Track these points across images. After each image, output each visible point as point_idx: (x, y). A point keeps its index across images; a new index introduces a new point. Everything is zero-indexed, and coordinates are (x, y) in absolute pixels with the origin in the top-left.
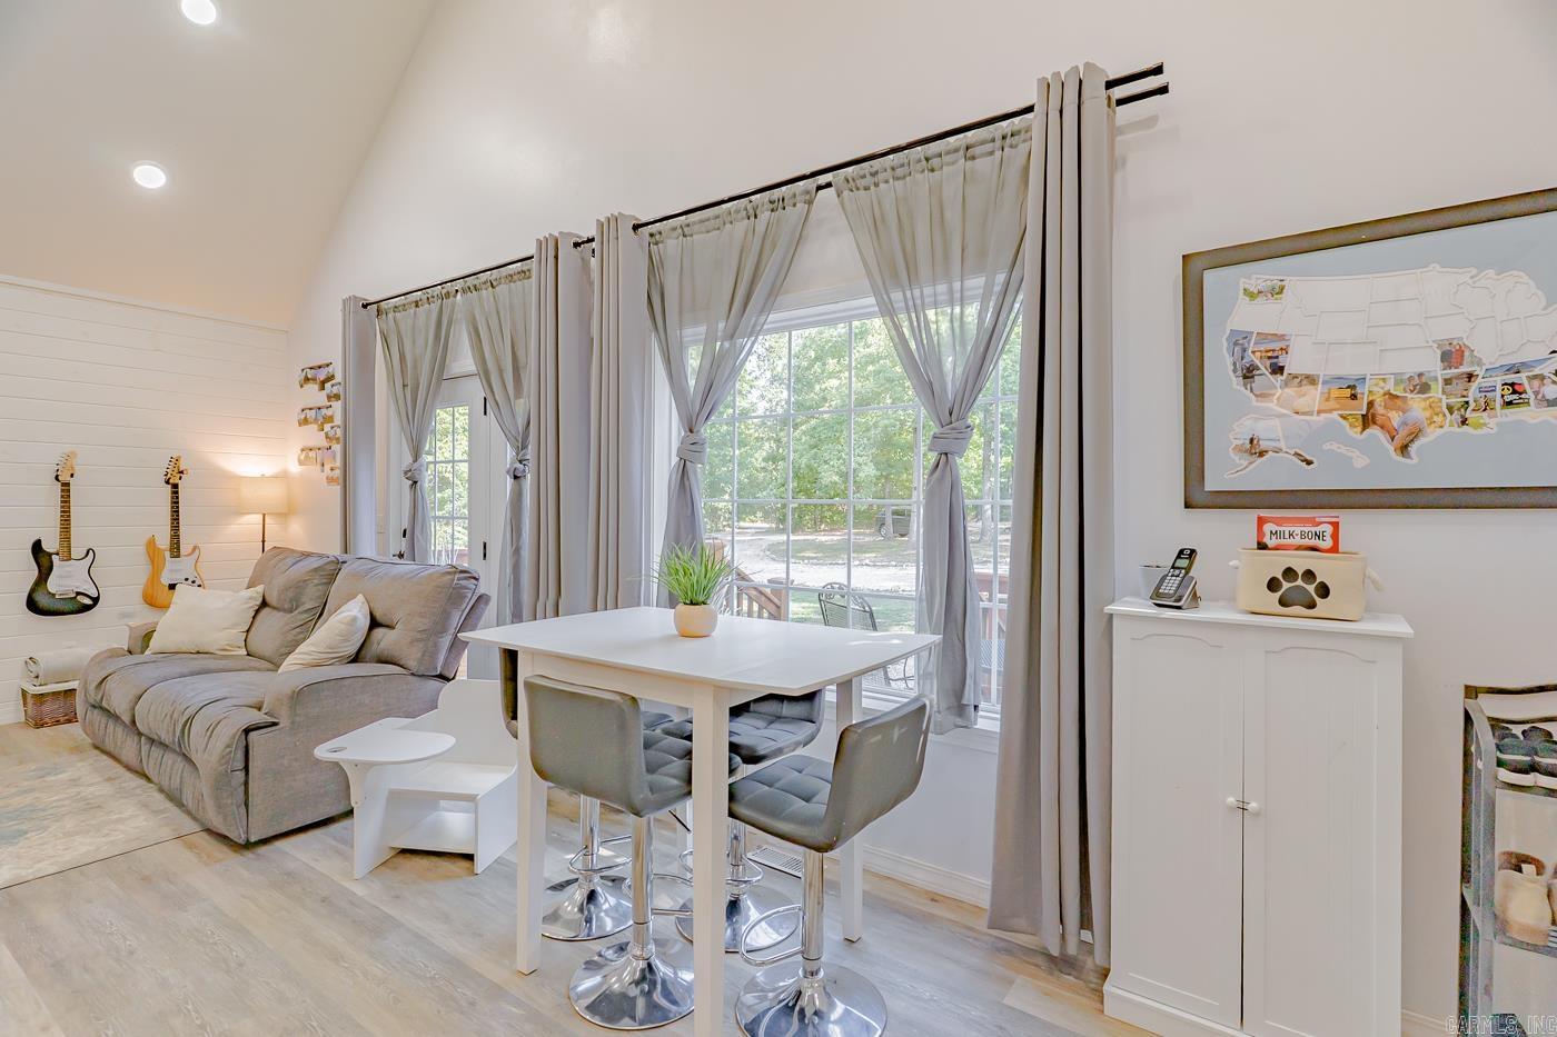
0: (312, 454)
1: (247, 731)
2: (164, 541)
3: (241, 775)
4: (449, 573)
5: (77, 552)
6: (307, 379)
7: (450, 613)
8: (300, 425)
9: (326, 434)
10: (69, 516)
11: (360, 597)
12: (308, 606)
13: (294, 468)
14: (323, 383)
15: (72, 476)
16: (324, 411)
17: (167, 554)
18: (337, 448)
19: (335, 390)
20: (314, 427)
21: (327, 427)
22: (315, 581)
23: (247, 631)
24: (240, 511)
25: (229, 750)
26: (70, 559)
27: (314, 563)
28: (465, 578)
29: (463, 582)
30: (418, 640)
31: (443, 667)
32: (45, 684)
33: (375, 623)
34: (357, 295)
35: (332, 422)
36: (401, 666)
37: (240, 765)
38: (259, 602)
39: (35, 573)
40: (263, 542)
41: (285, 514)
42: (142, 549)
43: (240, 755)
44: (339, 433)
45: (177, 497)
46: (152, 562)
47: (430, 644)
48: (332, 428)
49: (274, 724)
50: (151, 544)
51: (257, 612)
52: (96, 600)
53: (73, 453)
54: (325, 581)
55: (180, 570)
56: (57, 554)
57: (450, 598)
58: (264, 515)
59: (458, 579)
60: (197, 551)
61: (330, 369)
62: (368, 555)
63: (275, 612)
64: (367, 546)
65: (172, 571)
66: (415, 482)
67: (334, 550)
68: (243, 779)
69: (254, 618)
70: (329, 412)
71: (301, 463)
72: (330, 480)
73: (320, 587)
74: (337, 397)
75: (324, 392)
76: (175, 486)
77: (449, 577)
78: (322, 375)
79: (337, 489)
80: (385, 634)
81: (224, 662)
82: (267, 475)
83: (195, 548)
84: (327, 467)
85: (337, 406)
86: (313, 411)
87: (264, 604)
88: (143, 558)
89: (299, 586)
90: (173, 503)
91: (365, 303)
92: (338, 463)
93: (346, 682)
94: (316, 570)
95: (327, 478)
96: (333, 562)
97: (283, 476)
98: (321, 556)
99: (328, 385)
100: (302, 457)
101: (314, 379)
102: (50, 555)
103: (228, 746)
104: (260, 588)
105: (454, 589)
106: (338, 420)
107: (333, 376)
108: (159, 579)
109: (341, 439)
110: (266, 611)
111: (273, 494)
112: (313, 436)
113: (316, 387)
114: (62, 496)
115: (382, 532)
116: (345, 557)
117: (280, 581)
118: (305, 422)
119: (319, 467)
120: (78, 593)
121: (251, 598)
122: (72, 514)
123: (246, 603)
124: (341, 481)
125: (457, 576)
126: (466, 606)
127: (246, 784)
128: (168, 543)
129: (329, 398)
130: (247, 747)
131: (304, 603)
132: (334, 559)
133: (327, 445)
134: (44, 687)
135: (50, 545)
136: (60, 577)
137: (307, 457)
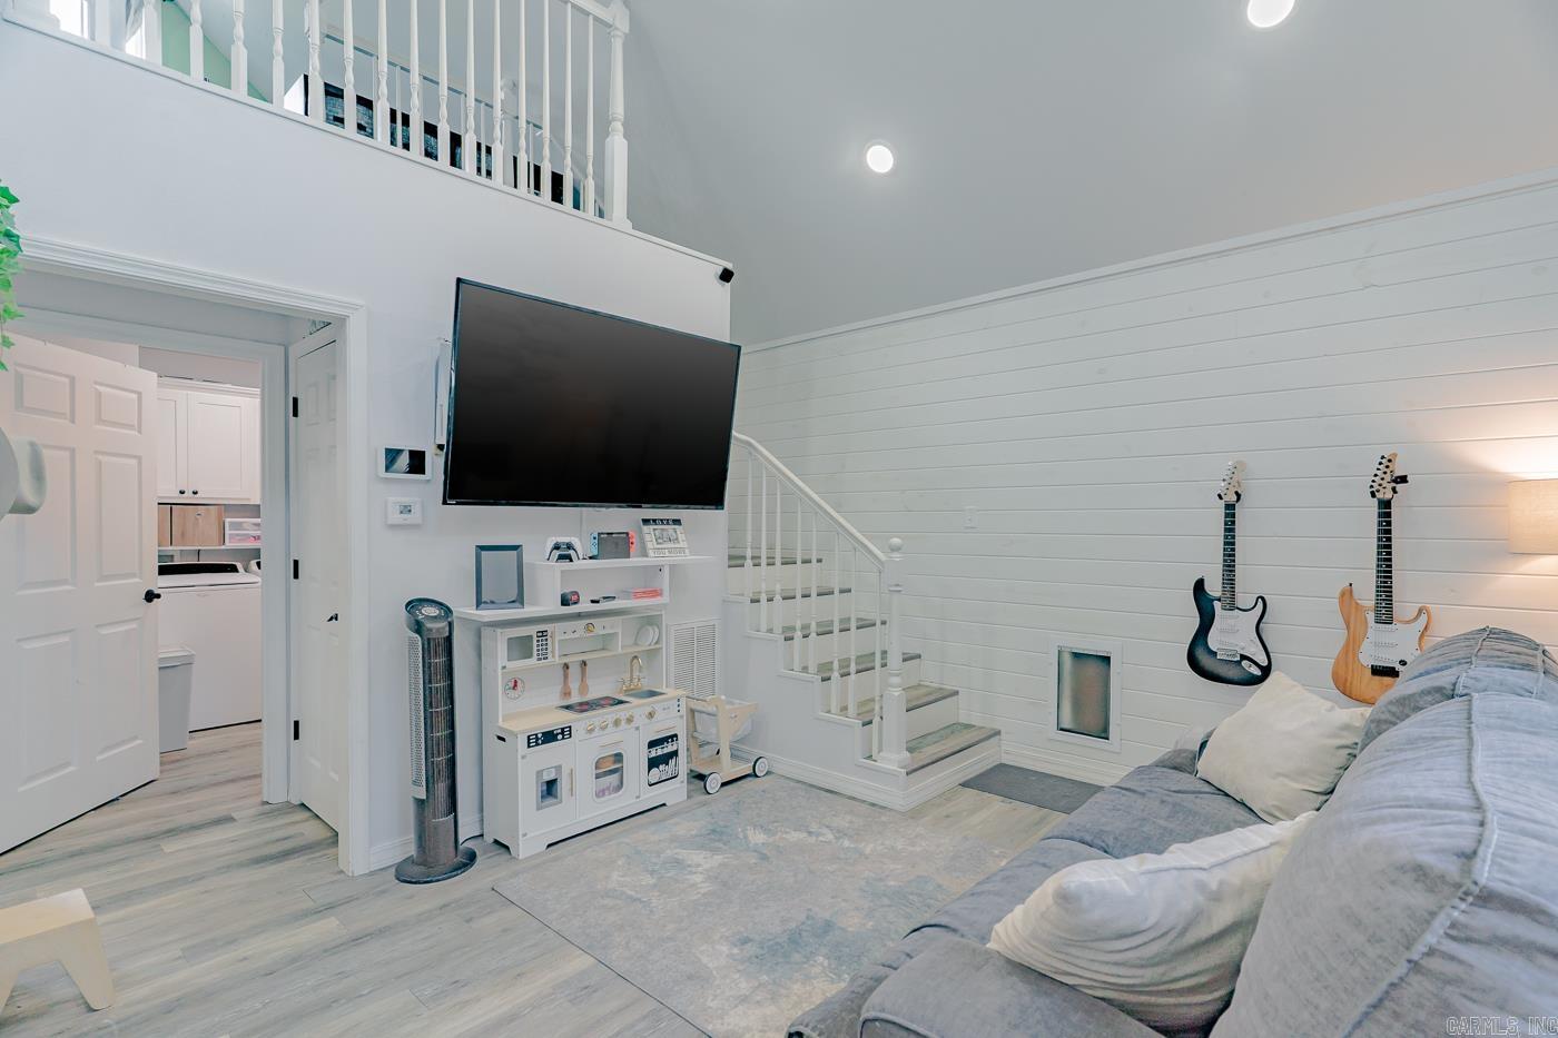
2: (1367, 594)
5: (1245, 599)
10: (1233, 550)
15: (1237, 496)
17: (1371, 616)
26: (1234, 608)
39: (1195, 622)
42: (1332, 603)
45: (1389, 524)
46: (1348, 627)
50: (1347, 594)
52: (1266, 671)
55: (1391, 646)
56: (1219, 600)
60: (1424, 618)
65: (1376, 644)
76: (1385, 505)
83: (1420, 611)
88: (1334, 617)
102: (1212, 599)
108: (1355, 655)
114: (1226, 524)
120: (1243, 657)
128: (1373, 597)
135: (1214, 588)
136: (1222, 631)
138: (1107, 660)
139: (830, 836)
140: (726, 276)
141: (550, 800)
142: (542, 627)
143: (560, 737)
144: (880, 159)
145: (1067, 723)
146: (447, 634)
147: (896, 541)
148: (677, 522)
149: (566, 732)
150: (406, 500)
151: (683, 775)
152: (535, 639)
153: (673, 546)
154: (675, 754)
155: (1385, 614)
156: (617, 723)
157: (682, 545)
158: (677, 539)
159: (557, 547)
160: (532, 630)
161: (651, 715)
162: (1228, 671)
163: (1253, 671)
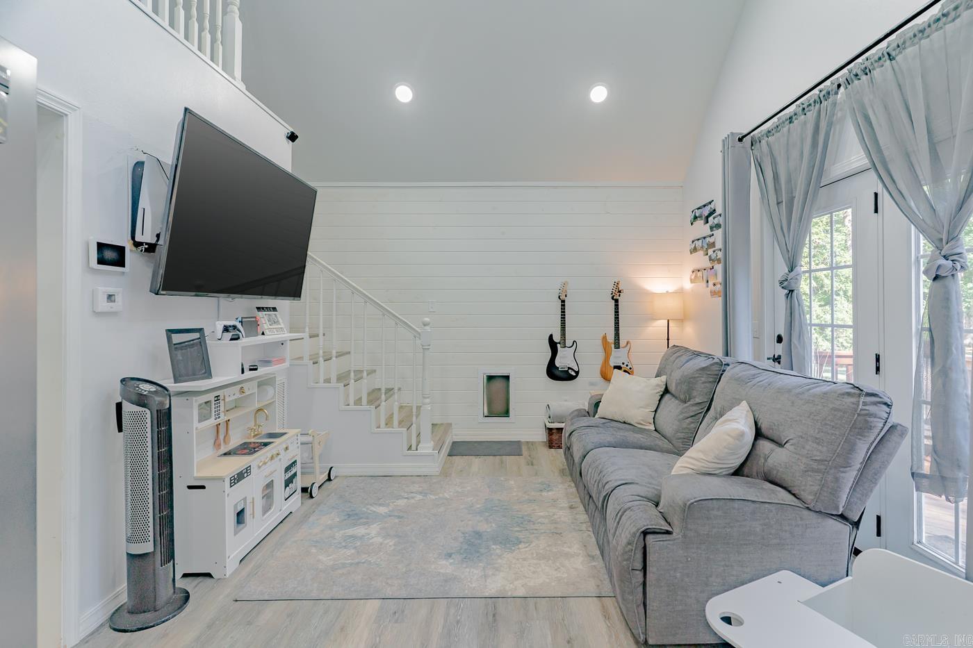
0: (699, 274)
1: (645, 533)
2: (611, 338)
3: (640, 575)
4: (849, 394)
5: (569, 343)
6: (696, 218)
7: (855, 444)
8: (691, 253)
9: (710, 257)
10: (565, 321)
11: (744, 403)
12: (698, 400)
13: (688, 285)
14: (707, 217)
15: (566, 296)
16: (708, 239)
17: (613, 346)
18: (719, 268)
19: (716, 221)
20: (701, 253)
21: (710, 252)
22: (703, 379)
23: (656, 411)
24: (654, 318)
25: (630, 547)
26: (565, 347)
27: (702, 362)
28: (875, 404)
29: (872, 409)
30: (813, 470)
31: (845, 507)
33: (759, 434)
34: (734, 132)
35: (715, 247)
36: (794, 495)
37: (639, 565)
38: (663, 389)
39: (550, 353)
40: (668, 339)
41: (681, 320)
42: (600, 342)
43: (639, 556)
44: (720, 255)
45: (618, 309)
46: (605, 351)
47: (830, 478)
48: (714, 251)
49: (668, 532)
50: (605, 338)
51: (662, 396)
52: (577, 373)
53: (566, 282)
54: (711, 380)
55: (619, 357)
57: (853, 427)
58: (668, 321)
59: (865, 404)
60: (629, 344)
61: (712, 206)
62: (746, 360)
63: (673, 399)
64: (744, 350)
65: (615, 357)
66: (792, 291)
67: (718, 353)
68: (641, 580)
69: (660, 400)
70: (711, 240)
71: (692, 281)
72: (713, 293)
73: (707, 385)
74: (718, 226)
75: (708, 225)
76: (617, 301)
77: (854, 400)
78: (706, 212)
79: (719, 301)
80: (772, 451)
81: (638, 436)
82: (670, 291)
83: (627, 343)
84: (711, 283)
85: (719, 234)
86: (701, 241)
87: (666, 391)
88: (601, 349)
89: (689, 382)
90: (615, 312)
91: (740, 136)
92: (720, 279)
93: (736, 504)
94: (703, 369)
95: (711, 292)
96: (717, 363)
97: (680, 292)
98: (708, 356)
99: (711, 219)
100: (693, 277)
101: (700, 217)
102: (556, 343)
103: (629, 544)
104: (664, 378)
105: (859, 415)
106: (719, 245)
107: (715, 210)
108: (608, 362)
109: (722, 261)
110: (667, 396)
111: (673, 305)
112: (701, 260)
113: (702, 222)
114: (562, 309)
115: (757, 338)
116: (728, 360)
117: (677, 375)
118: (695, 250)
119: (704, 284)
120: (569, 368)
121: (658, 385)
122: (566, 319)
123: (656, 389)
124: (722, 294)
125: (862, 399)
126: (873, 436)
127: (644, 584)
128: (613, 338)
129: (712, 228)
130: (645, 548)
131: (695, 397)
132: (718, 361)
133: (711, 266)
134: (553, 424)
135: (557, 339)
136: (560, 357)
137: (696, 277)
138: (507, 378)
139: (419, 497)
140: (292, 137)
141: (241, 526)
142: (216, 394)
143: (245, 475)
144: (404, 94)
145: (486, 414)
146: (168, 406)
147: (427, 319)
148: (274, 309)
149: (248, 470)
150: (111, 290)
151: (299, 490)
152: (213, 403)
153: (277, 327)
154: (295, 474)
155: (617, 346)
156: (272, 458)
157: (282, 326)
158: (278, 321)
159: (226, 329)
160: (211, 397)
161: (287, 448)
162: (562, 375)
163: (574, 374)
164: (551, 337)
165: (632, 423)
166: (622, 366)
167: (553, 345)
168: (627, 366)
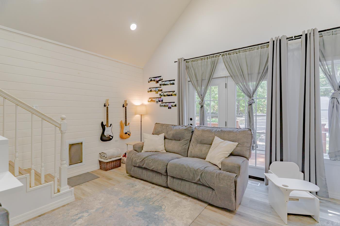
0: (154, 99)
2: (124, 122)
5: (109, 125)
6: (151, 80)
8: (149, 92)
9: (159, 94)
10: (108, 115)
12: (186, 139)
13: (147, 103)
14: (158, 81)
15: (108, 105)
16: (158, 88)
17: (125, 125)
19: (163, 83)
20: (155, 92)
21: (160, 92)
22: (186, 132)
25: (232, 184)
26: (108, 127)
27: (182, 127)
32: (107, 160)
35: (162, 91)
39: (102, 130)
40: (141, 121)
42: (119, 124)
46: (122, 127)
49: (237, 176)
50: (122, 122)
52: (112, 137)
53: (108, 99)
54: (189, 132)
55: (127, 129)
58: (141, 115)
61: (161, 78)
63: (171, 141)
65: (125, 129)
69: (164, 142)
70: (160, 89)
71: (148, 101)
72: (162, 106)
73: (188, 134)
74: (164, 85)
75: (158, 84)
76: (126, 108)
78: (158, 79)
83: (129, 124)
85: (164, 87)
86: (154, 88)
90: (125, 112)
91: (184, 59)
95: (160, 105)
96: (189, 127)
99: (160, 82)
100: (150, 100)
101: (154, 80)
102: (105, 126)
104: (164, 134)
107: (163, 79)
108: (123, 132)
110: (166, 140)
111: (143, 110)
112: (154, 95)
113: (155, 82)
114: (107, 111)
117: (172, 132)
118: (151, 91)
119: (156, 103)
120: (110, 136)
127: (235, 194)
129: (160, 85)
131: (184, 138)
133: (160, 97)
135: (104, 124)
136: (107, 131)
137: (152, 100)
138: (81, 144)
147: (63, 116)
162: (107, 139)
163: (111, 137)
164: (102, 123)
165: (160, 151)
166: (128, 132)
167: (103, 126)
168: (129, 132)
